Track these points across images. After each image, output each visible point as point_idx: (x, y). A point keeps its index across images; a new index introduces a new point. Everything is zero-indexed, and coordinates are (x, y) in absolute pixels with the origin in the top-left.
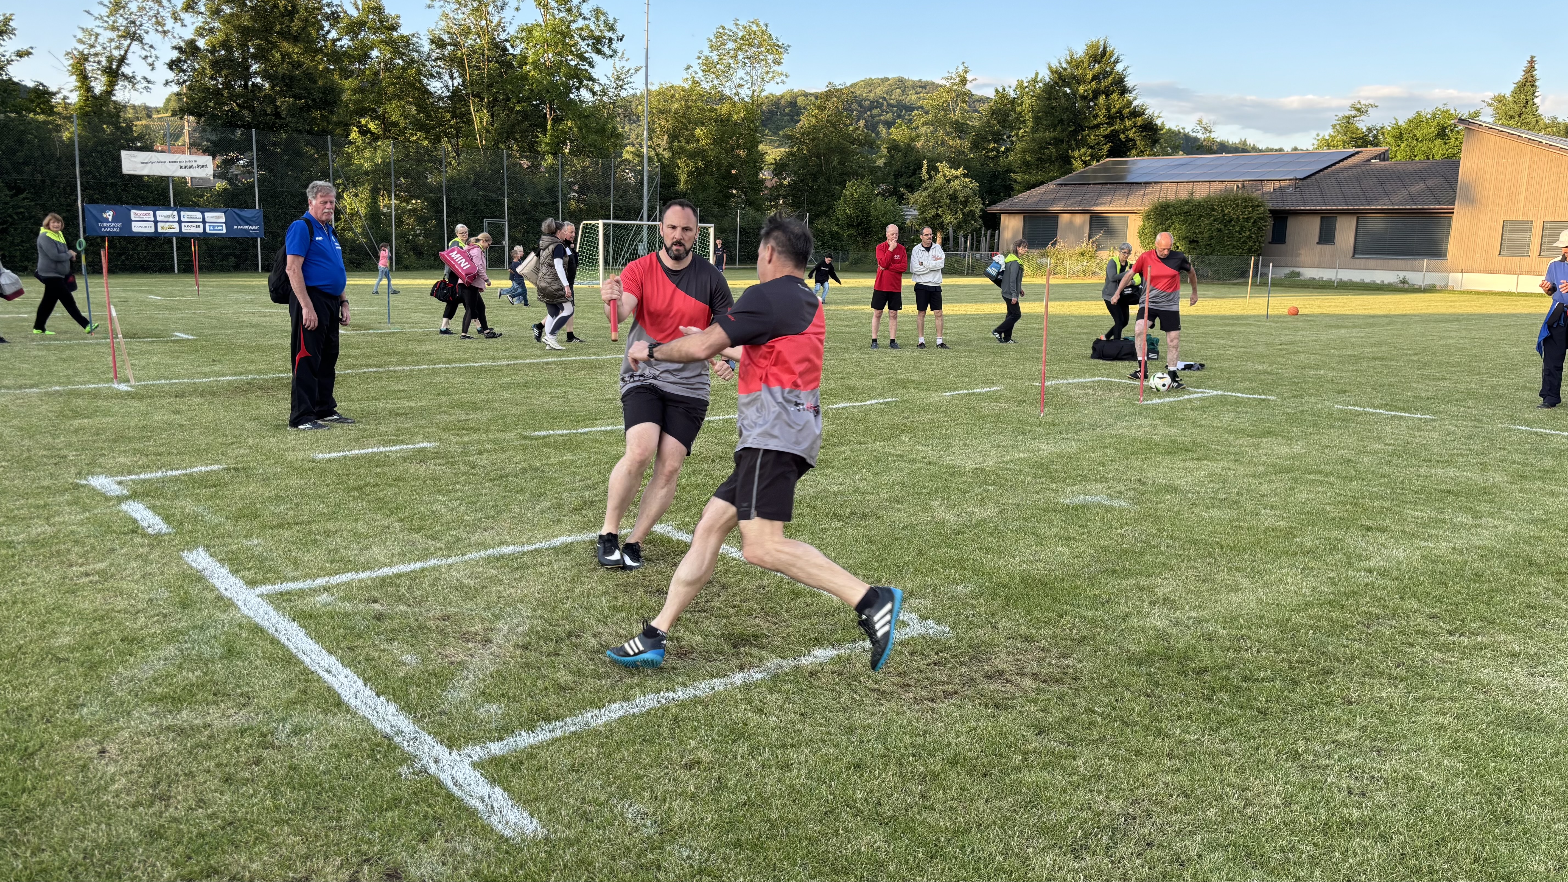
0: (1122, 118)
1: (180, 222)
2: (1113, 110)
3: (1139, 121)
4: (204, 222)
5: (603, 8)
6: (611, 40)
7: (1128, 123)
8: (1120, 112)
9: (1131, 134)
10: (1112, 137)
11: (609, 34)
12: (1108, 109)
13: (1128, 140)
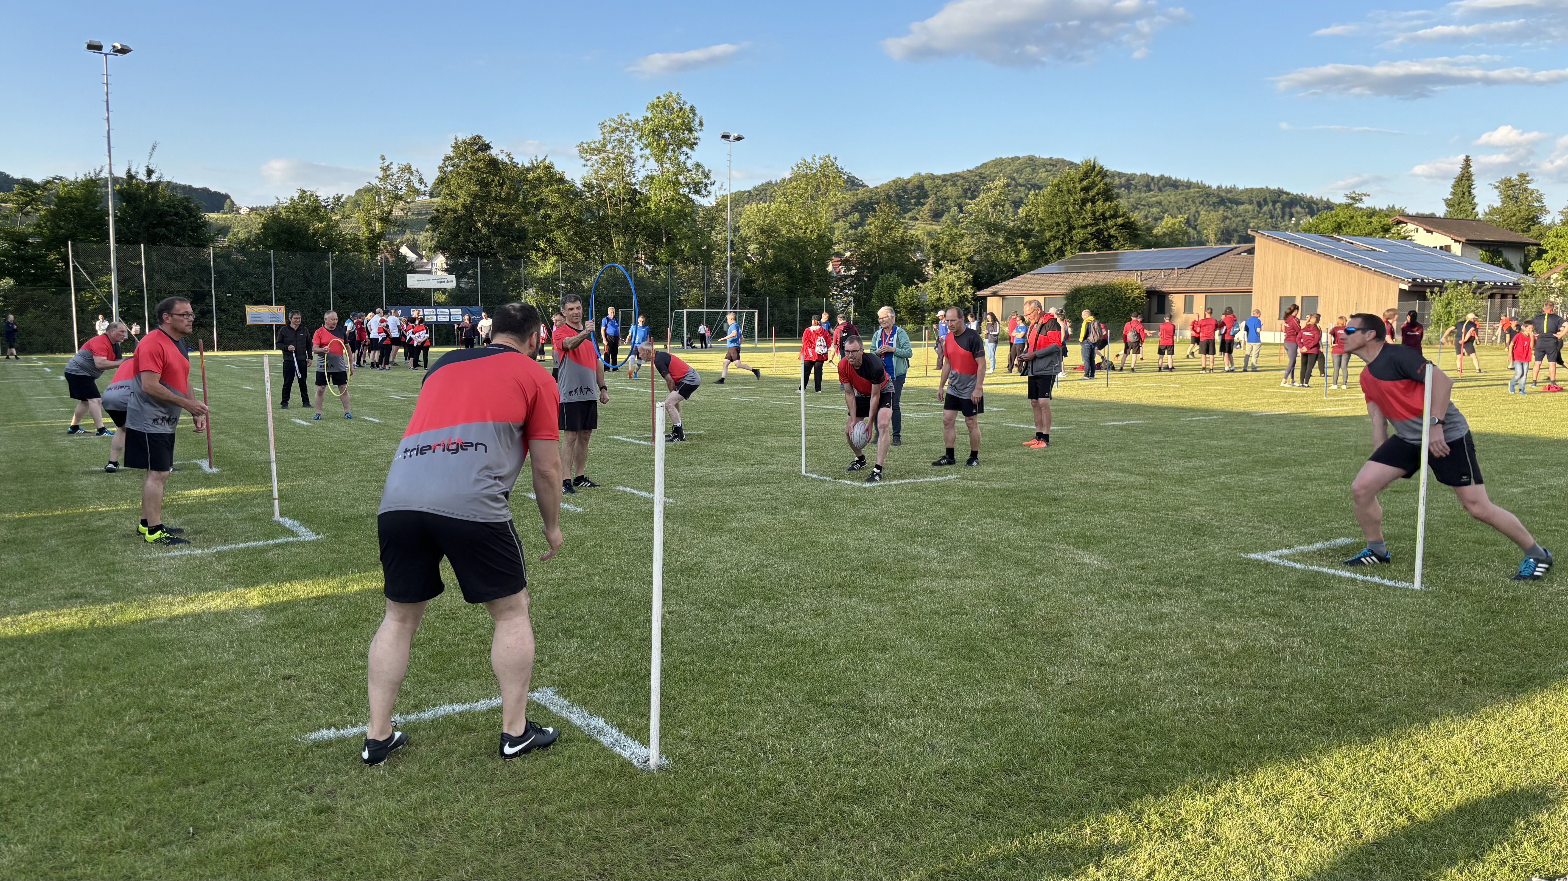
0: (1105, 220)
1: (437, 315)
2: (1098, 214)
3: (1120, 221)
4: (450, 315)
5: (701, 162)
6: (706, 185)
7: (1110, 223)
8: (1103, 214)
9: (1112, 232)
10: (1097, 235)
11: (705, 181)
12: (1094, 213)
13: (1110, 236)
